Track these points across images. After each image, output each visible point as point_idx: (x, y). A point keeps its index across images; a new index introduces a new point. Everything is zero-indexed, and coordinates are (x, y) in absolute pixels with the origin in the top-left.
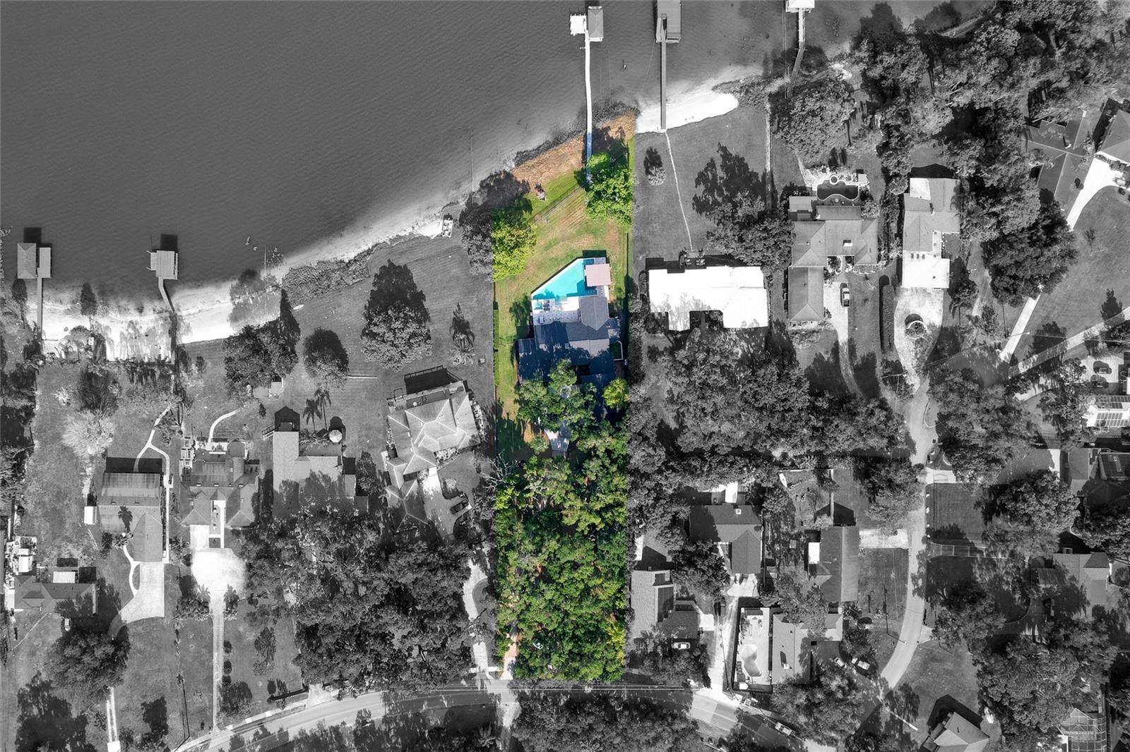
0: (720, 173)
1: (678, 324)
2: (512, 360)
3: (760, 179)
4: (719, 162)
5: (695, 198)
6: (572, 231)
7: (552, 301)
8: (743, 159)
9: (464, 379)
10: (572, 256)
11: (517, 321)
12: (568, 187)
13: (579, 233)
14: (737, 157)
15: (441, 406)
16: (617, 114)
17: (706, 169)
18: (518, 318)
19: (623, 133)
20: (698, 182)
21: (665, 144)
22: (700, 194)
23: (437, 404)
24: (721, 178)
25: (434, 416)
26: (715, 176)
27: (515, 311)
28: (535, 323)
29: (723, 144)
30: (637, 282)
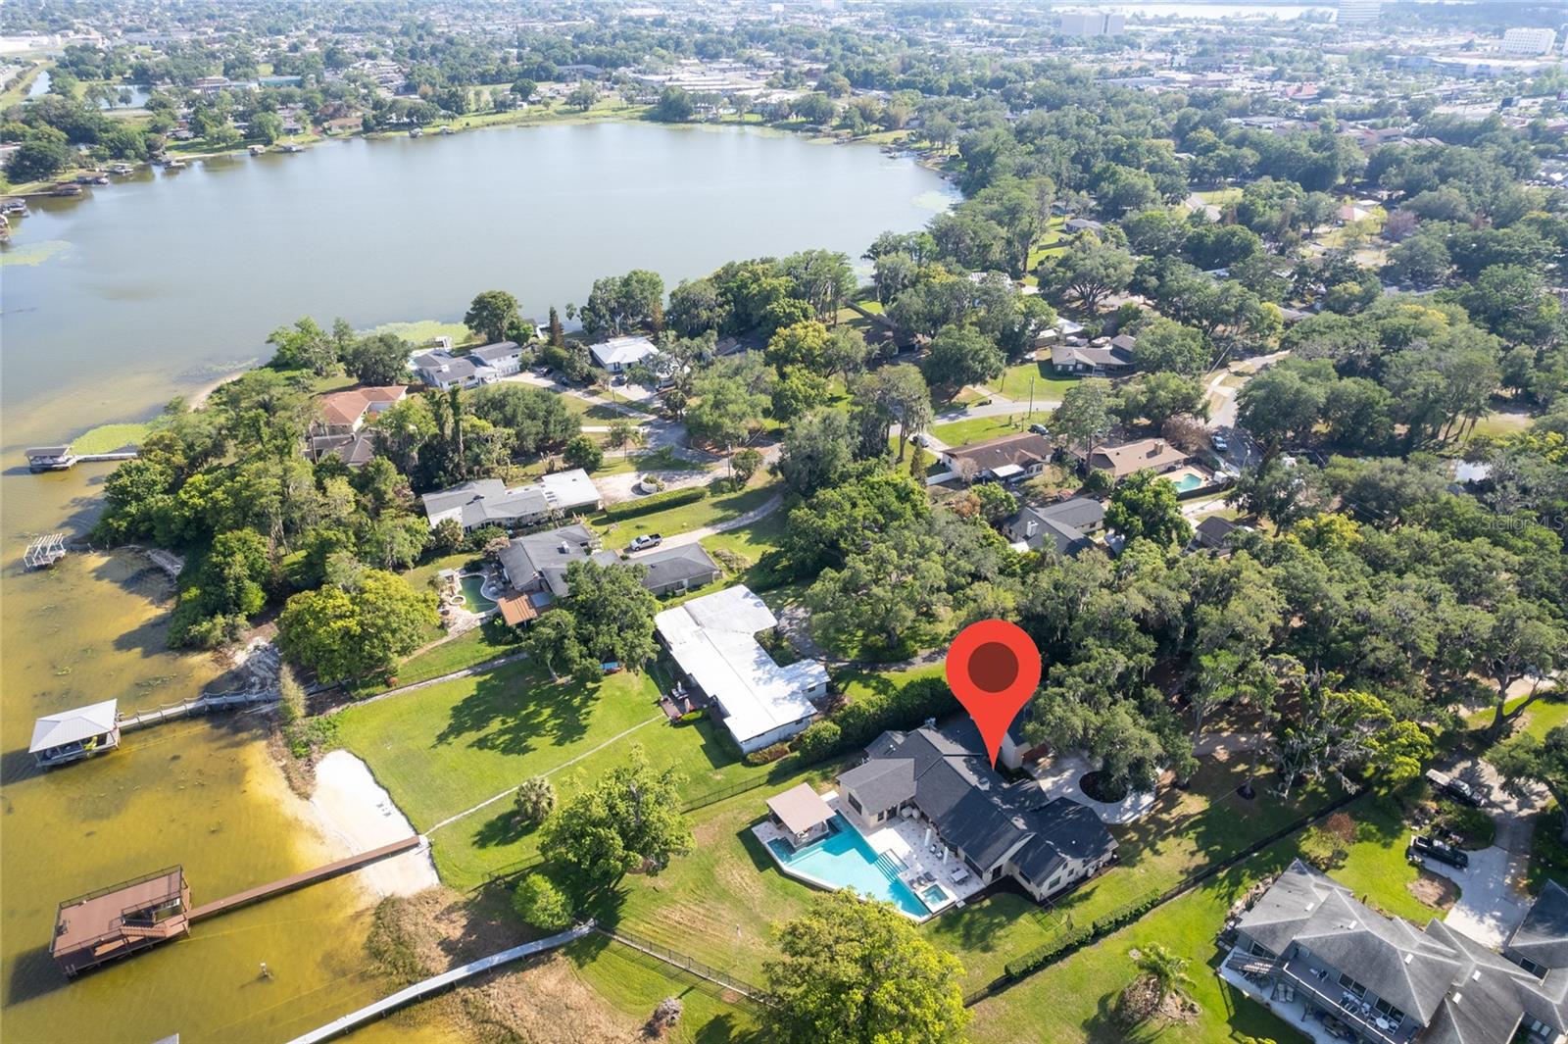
0: (496, 725)
1: (815, 672)
2: (1087, 896)
3: (488, 677)
4: (472, 736)
5: (560, 742)
6: (726, 912)
7: (904, 877)
8: (454, 709)
9: (1210, 971)
10: (784, 887)
11: (1001, 926)
12: (622, 963)
13: (723, 895)
14: (454, 716)
15: (1326, 942)
16: (399, 941)
17: (493, 747)
18: (991, 928)
19: (450, 910)
20: (526, 750)
21: (455, 826)
22: (550, 740)
23: (1331, 957)
24: (504, 722)
25: (1361, 940)
26: (502, 732)
27: (982, 937)
28: (975, 886)
29: (434, 740)
30: (772, 766)
